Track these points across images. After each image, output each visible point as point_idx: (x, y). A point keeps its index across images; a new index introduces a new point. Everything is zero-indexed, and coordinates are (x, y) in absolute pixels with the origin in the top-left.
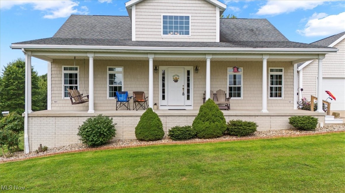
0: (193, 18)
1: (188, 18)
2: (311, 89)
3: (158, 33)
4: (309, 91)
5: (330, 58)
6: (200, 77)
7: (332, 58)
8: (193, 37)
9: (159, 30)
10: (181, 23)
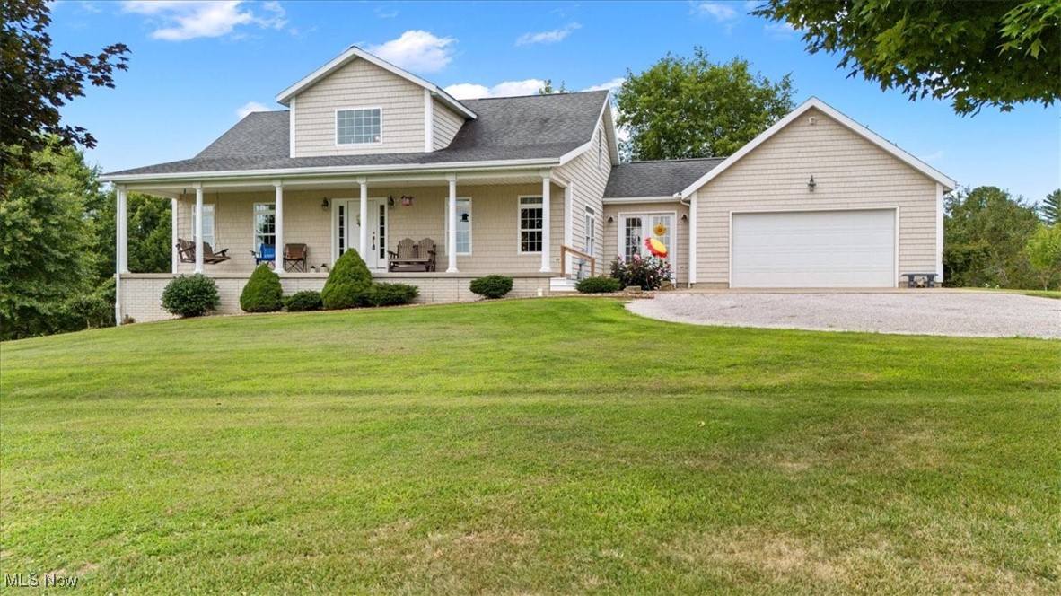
0: (386, 112)
1: (377, 112)
2: (716, 240)
3: (329, 143)
4: (711, 245)
5: (763, 167)
6: (399, 216)
7: (769, 167)
8: (386, 146)
9: (332, 137)
10: (367, 121)
